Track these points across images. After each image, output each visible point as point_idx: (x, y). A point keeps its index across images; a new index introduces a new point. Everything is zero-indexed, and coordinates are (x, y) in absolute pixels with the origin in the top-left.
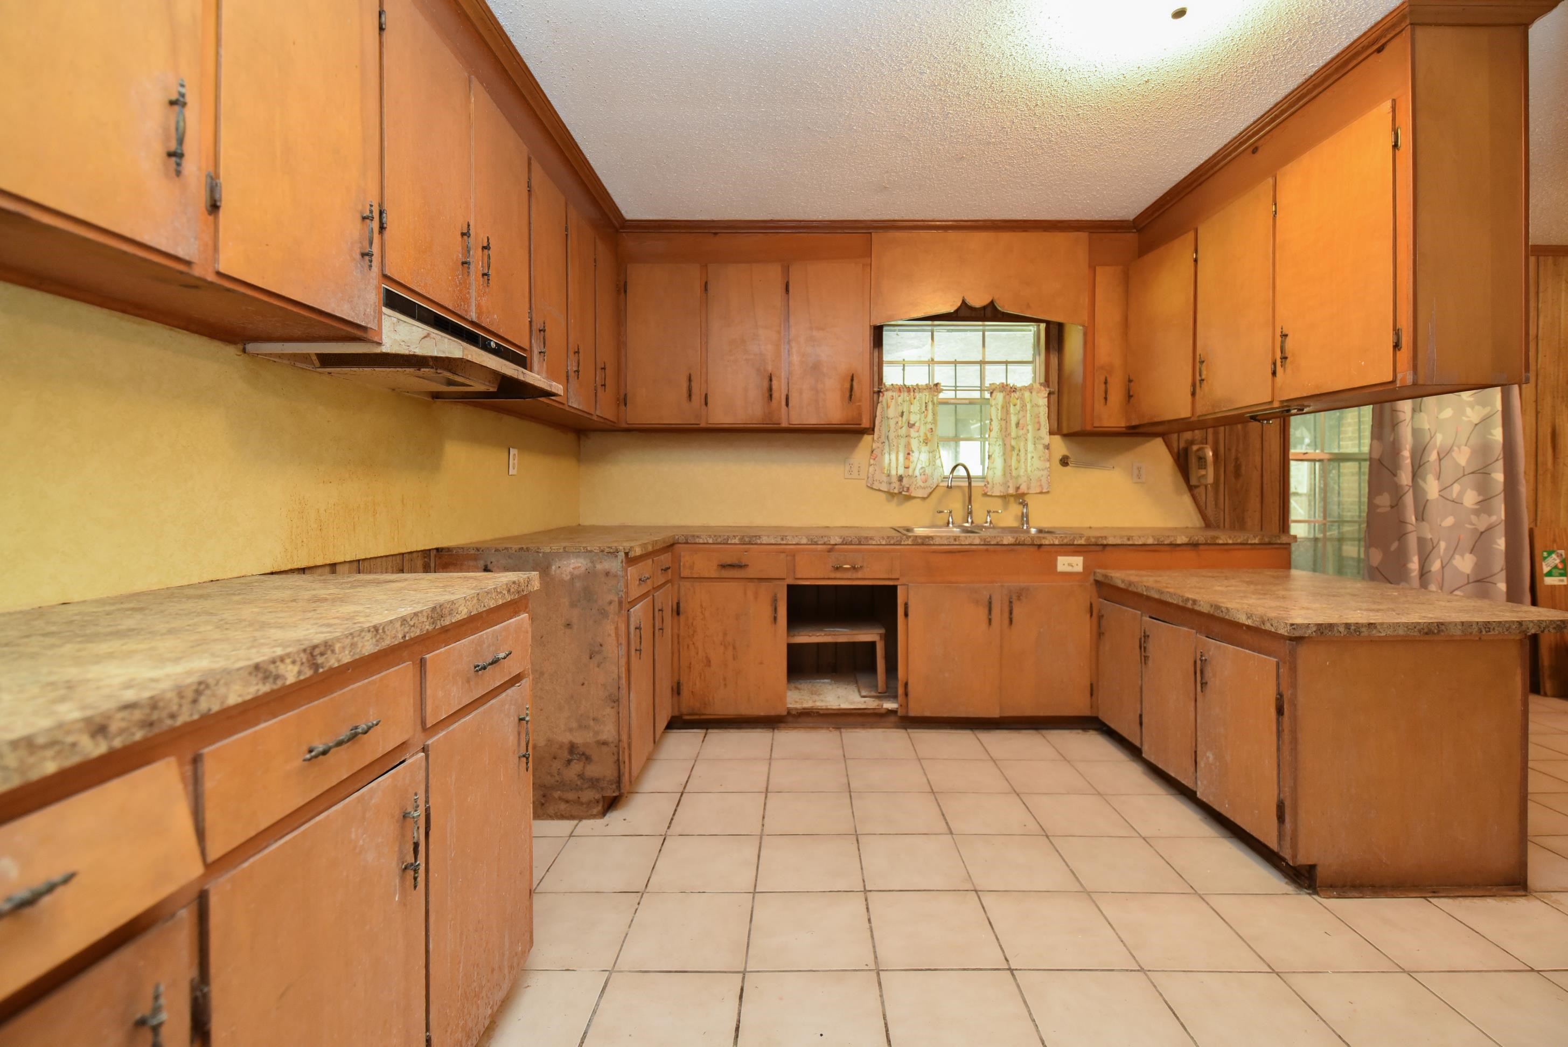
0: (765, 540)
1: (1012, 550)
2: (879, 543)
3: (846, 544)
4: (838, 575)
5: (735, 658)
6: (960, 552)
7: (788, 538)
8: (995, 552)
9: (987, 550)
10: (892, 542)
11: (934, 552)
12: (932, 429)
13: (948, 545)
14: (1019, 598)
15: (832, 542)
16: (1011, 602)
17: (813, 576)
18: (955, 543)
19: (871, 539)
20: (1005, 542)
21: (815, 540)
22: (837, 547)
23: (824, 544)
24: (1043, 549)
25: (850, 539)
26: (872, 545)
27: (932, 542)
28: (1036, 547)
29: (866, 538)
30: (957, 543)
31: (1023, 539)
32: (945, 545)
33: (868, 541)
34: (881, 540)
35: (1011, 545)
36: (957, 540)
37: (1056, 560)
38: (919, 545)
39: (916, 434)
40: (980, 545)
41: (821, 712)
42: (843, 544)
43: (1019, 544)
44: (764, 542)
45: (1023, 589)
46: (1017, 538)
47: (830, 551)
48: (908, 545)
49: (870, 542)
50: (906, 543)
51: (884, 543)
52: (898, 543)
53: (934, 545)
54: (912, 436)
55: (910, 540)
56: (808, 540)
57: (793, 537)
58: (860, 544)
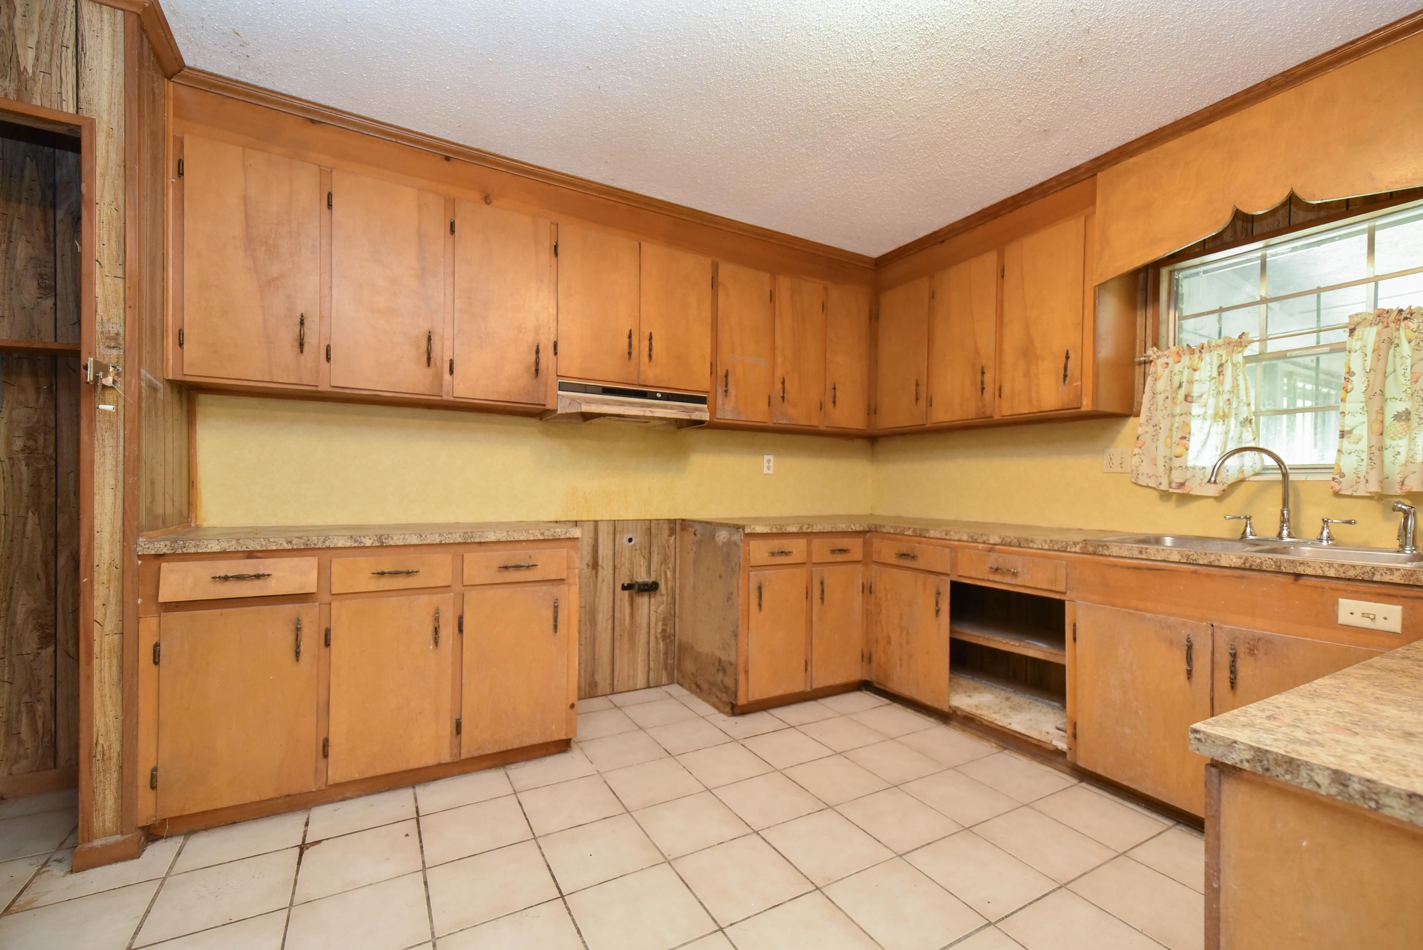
0: (932, 534)
1: (1242, 577)
2: (1040, 547)
3: (1005, 545)
4: (997, 578)
5: (908, 642)
6: (1150, 569)
7: (951, 533)
8: (1209, 575)
9: (1195, 572)
10: (1056, 547)
11: (1114, 566)
12: (1229, 400)
13: (1129, 558)
14: (1251, 652)
15: (992, 541)
16: (1234, 656)
17: (974, 575)
18: (1140, 556)
19: (1031, 541)
20: (1224, 563)
21: (975, 537)
22: (998, 547)
23: (984, 543)
24: (1303, 581)
25: (1009, 540)
26: (1033, 548)
27: (1107, 553)
28: (1292, 577)
29: (1027, 540)
30: (1144, 556)
31: (1259, 561)
32: (1126, 558)
33: (1028, 544)
34: (1044, 544)
35: (1235, 568)
36: (1144, 552)
37: (1336, 604)
38: (1090, 554)
39: (1201, 411)
40: (1179, 563)
41: (985, 723)
42: (1003, 545)
43: (1251, 569)
44: (931, 536)
45: (1259, 639)
46: (1247, 559)
47: (990, 550)
48: (1075, 552)
49: (1031, 545)
50: (1073, 550)
51: (1046, 547)
52: (1063, 549)
53: (1110, 556)
54: (1193, 413)
55: (1078, 547)
56: (969, 537)
57: (956, 533)
58: (1019, 546)
